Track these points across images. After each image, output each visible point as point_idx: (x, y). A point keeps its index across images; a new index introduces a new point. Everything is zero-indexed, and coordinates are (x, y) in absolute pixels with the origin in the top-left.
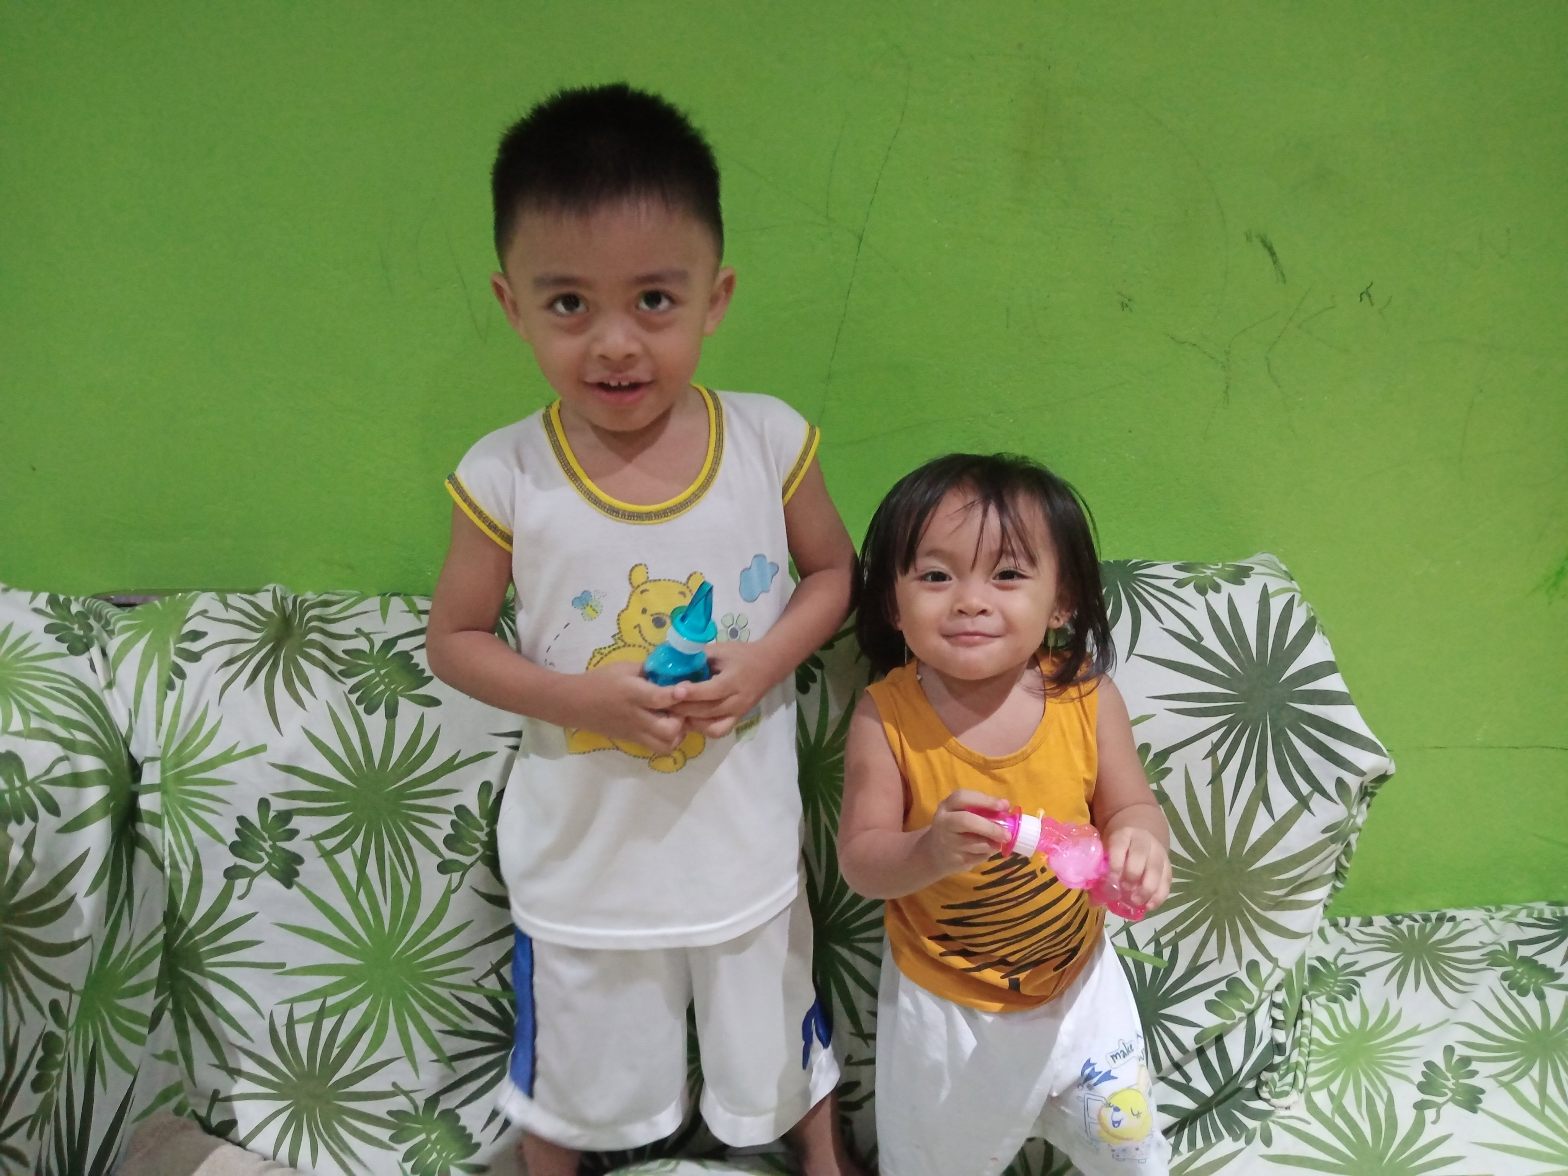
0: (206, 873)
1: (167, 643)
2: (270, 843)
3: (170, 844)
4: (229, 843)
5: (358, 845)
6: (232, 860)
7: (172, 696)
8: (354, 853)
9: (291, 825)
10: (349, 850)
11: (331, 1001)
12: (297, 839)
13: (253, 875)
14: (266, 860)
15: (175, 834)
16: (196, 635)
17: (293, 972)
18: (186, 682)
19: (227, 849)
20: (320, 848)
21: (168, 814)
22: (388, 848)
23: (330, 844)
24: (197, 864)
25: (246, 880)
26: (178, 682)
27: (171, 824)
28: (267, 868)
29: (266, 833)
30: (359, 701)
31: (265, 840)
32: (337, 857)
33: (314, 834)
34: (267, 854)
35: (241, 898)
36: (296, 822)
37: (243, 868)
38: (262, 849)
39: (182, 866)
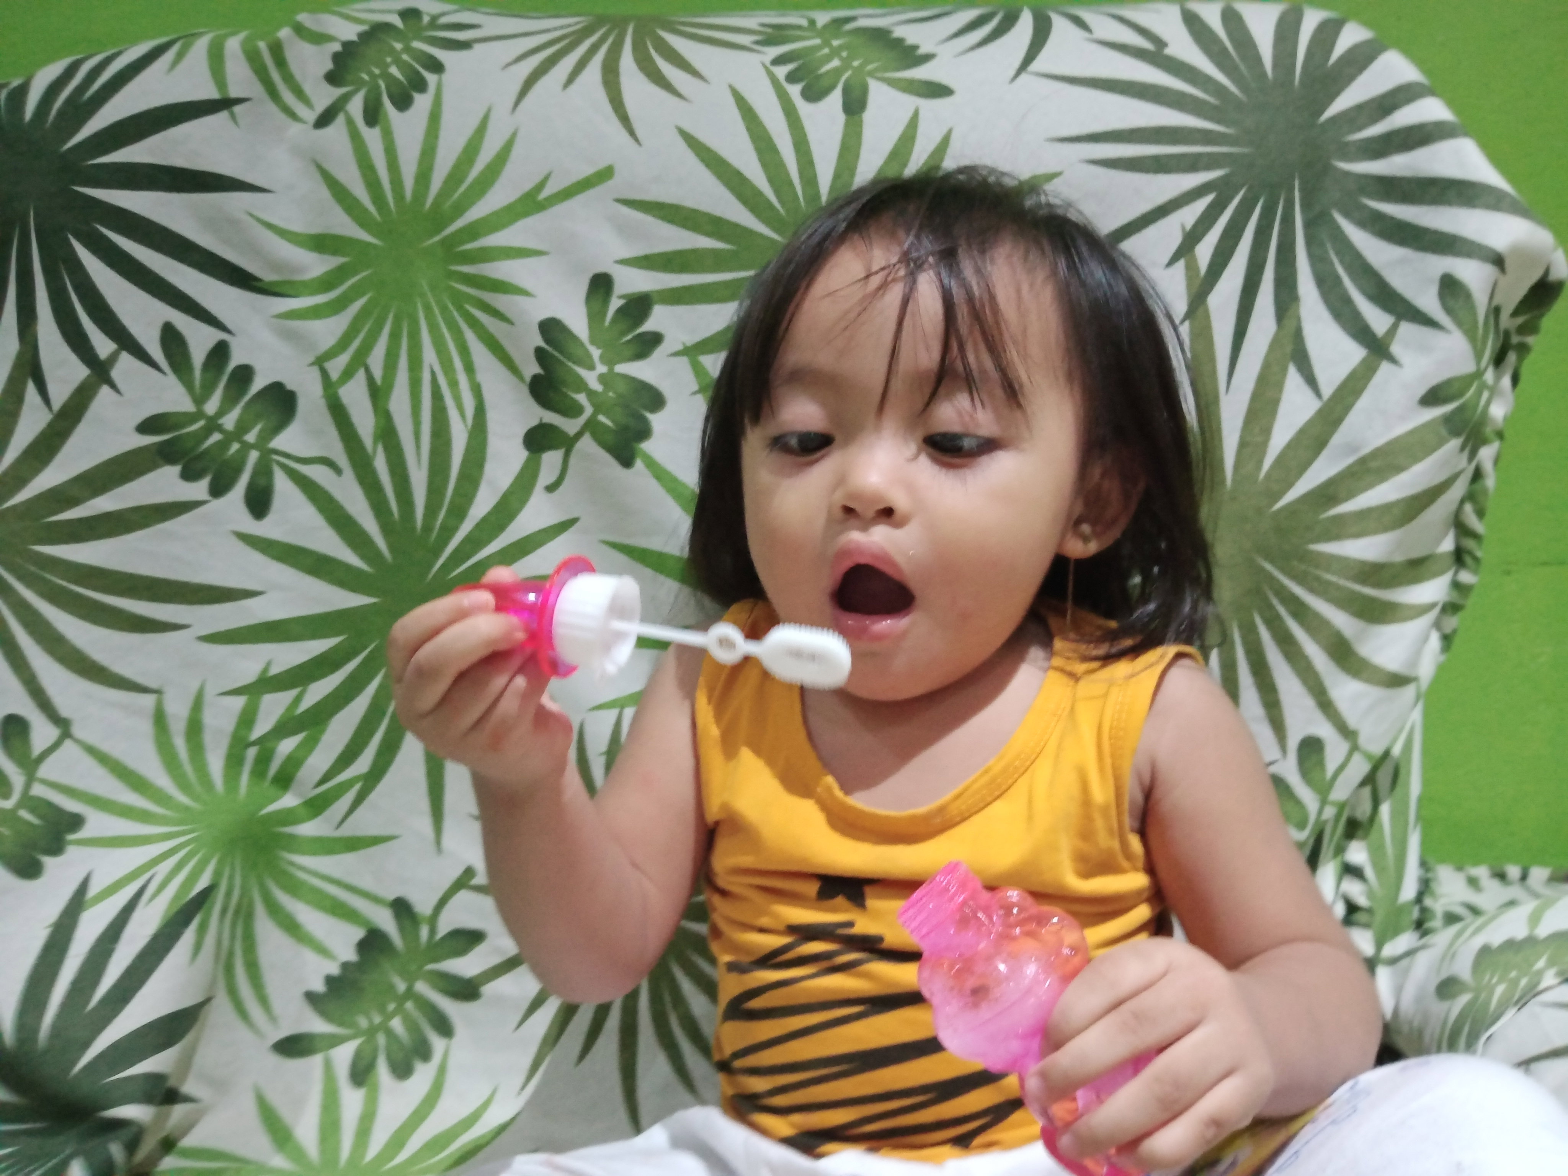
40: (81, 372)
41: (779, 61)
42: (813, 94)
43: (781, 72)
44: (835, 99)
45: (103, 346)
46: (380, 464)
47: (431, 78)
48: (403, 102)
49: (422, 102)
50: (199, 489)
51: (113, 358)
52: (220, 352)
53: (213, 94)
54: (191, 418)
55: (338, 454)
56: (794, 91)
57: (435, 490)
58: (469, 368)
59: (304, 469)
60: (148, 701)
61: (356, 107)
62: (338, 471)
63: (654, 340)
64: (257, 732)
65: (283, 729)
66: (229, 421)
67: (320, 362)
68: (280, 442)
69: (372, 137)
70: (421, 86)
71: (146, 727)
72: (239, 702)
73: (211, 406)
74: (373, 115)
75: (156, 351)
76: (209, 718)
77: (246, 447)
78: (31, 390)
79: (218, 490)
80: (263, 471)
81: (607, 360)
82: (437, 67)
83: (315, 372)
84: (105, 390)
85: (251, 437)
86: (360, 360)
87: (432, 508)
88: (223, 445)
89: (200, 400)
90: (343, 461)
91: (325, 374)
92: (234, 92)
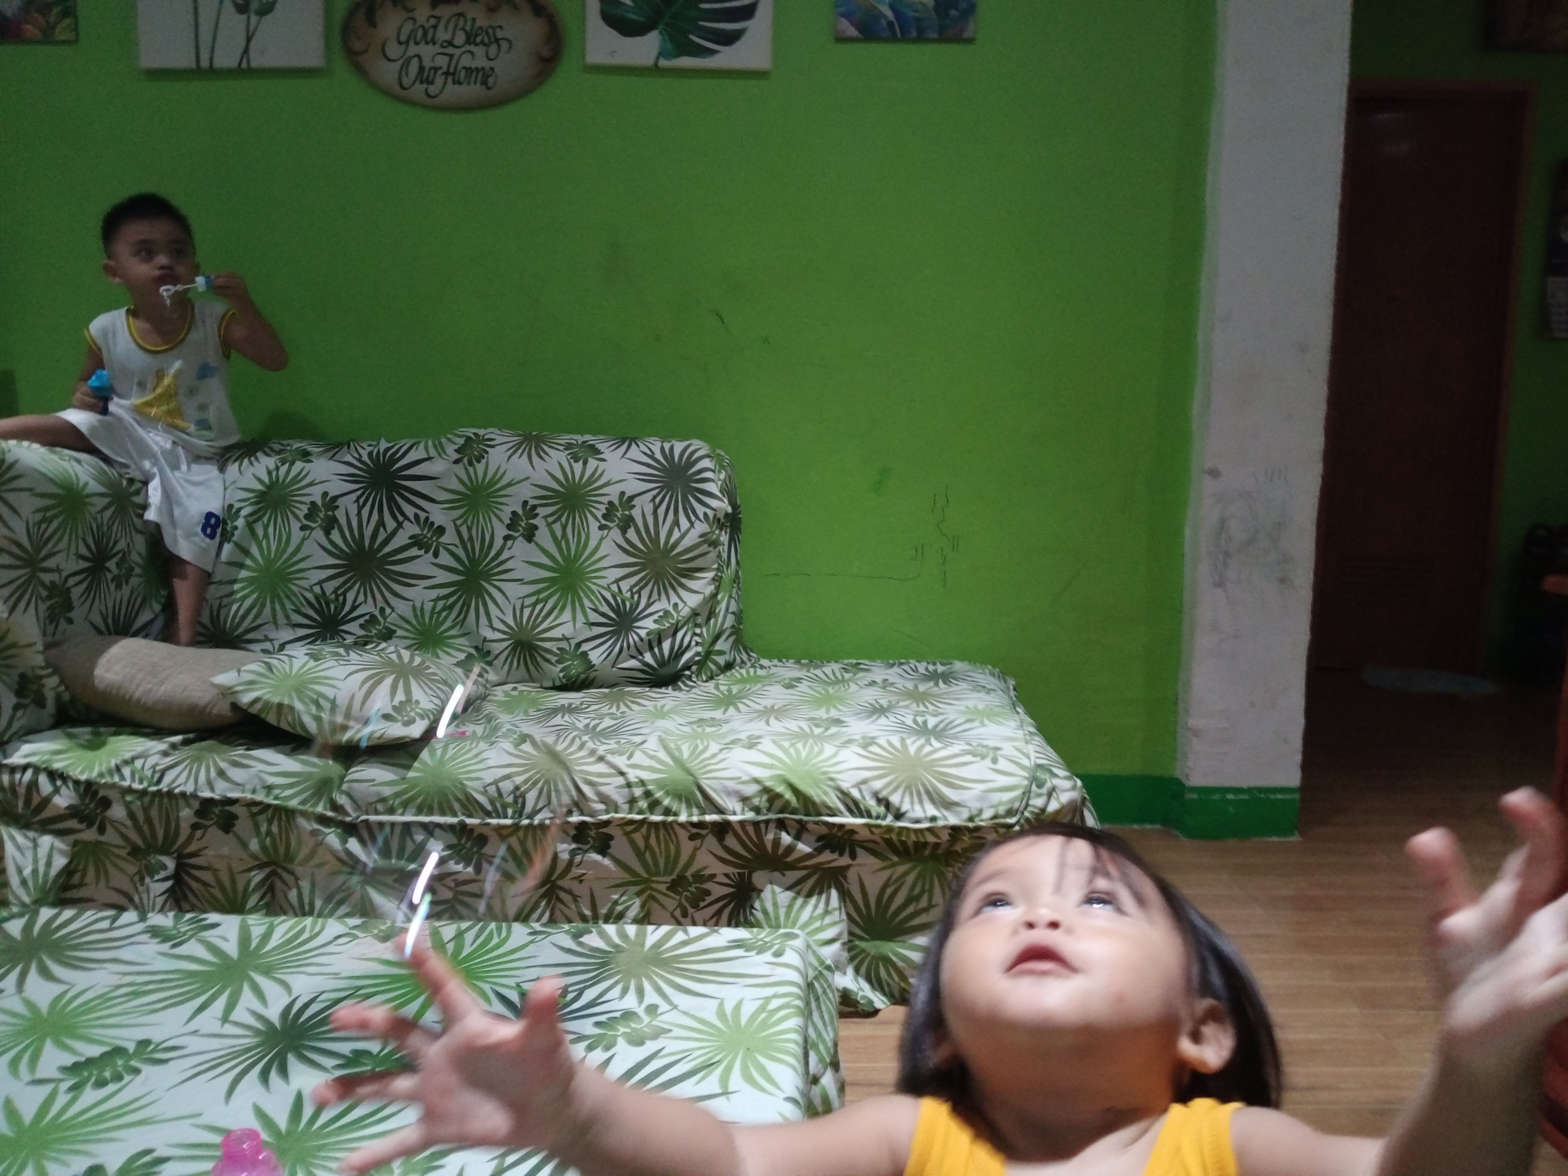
40: (395, 525)
41: (569, 454)
42: (576, 461)
43: (569, 457)
44: (581, 461)
45: (401, 519)
46: (469, 546)
47: (485, 455)
48: (479, 461)
49: (484, 461)
50: (422, 552)
51: (403, 522)
52: (427, 518)
53: (426, 456)
54: (421, 535)
55: (457, 542)
56: (572, 461)
57: (481, 550)
58: (491, 522)
59: (449, 547)
60: (411, 603)
61: (465, 460)
62: (457, 546)
63: (537, 515)
64: (437, 611)
65: (443, 610)
66: (429, 535)
67: (454, 521)
68: (442, 540)
69: (471, 469)
70: (483, 457)
71: (410, 609)
72: (432, 603)
73: (425, 532)
74: (471, 464)
75: (413, 520)
76: (425, 607)
77: (433, 542)
78: (382, 529)
79: (427, 552)
80: (437, 547)
81: (527, 519)
82: (487, 452)
83: (452, 523)
84: (401, 530)
85: (434, 539)
86: (465, 522)
87: (480, 556)
88: (427, 542)
89: (423, 530)
90: (459, 545)
91: (455, 525)
92: (431, 455)
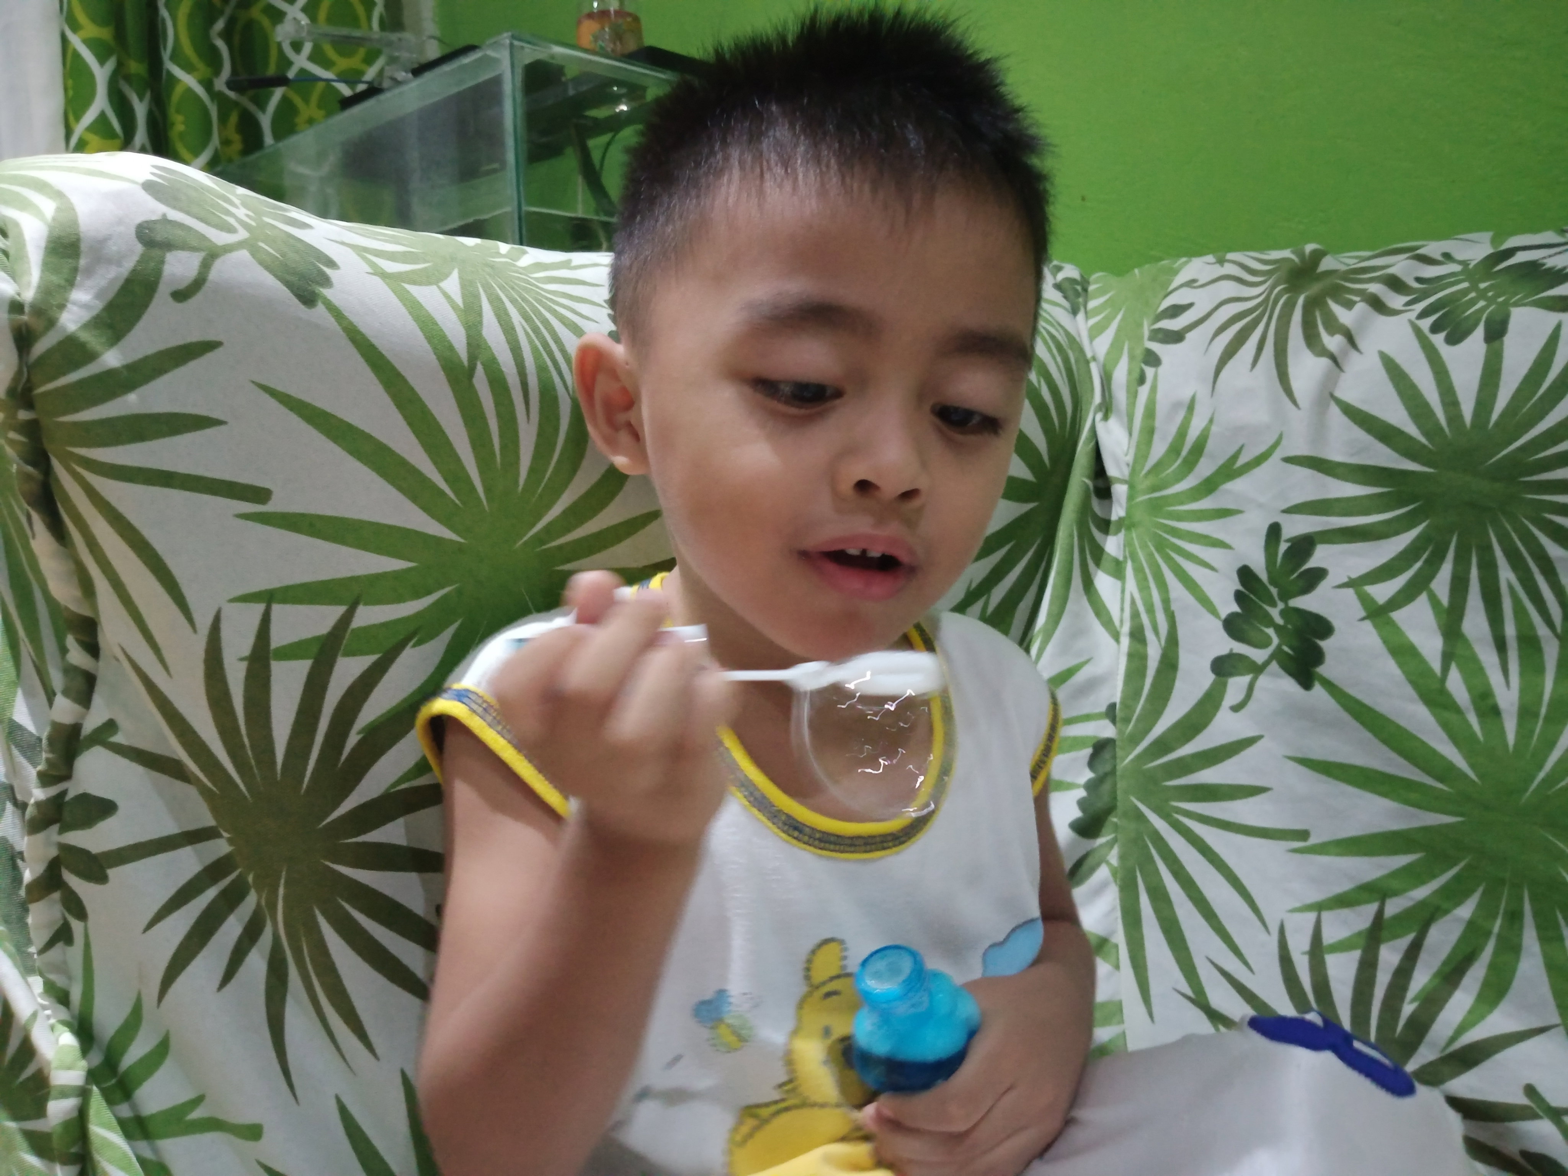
0: (1185, 660)
1: (1140, 325)
2: (1281, 605)
3: (1133, 602)
4: (1223, 615)
5: (1442, 583)
6: (1226, 645)
7: (1144, 392)
8: (1434, 601)
9: (1313, 563)
10: (1423, 598)
11: (1393, 907)
12: (1324, 587)
13: (1257, 669)
14: (1276, 641)
15: (1143, 587)
16: (1176, 311)
17: (1321, 849)
18: (1161, 369)
19: (1219, 625)
20: (1366, 600)
21: (1134, 557)
22: (1506, 574)
23: (1382, 592)
24: (1172, 641)
25: (1246, 679)
26: (1149, 371)
27: (1139, 571)
28: (1277, 655)
29: (1275, 587)
30: (1435, 328)
31: (1273, 604)
32: (1398, 616)
33: (1354, 575)
34: (1278, 629)
35: (1236, 708)
36: (1321, 556)
37: (1241, 657)
38: (1270, 622)
39: (1149, 635)
41: (1423, 315)
42: (1457, 337)
44: (1479, 332)
56: (1438, 340)
63: (1319, 574)
